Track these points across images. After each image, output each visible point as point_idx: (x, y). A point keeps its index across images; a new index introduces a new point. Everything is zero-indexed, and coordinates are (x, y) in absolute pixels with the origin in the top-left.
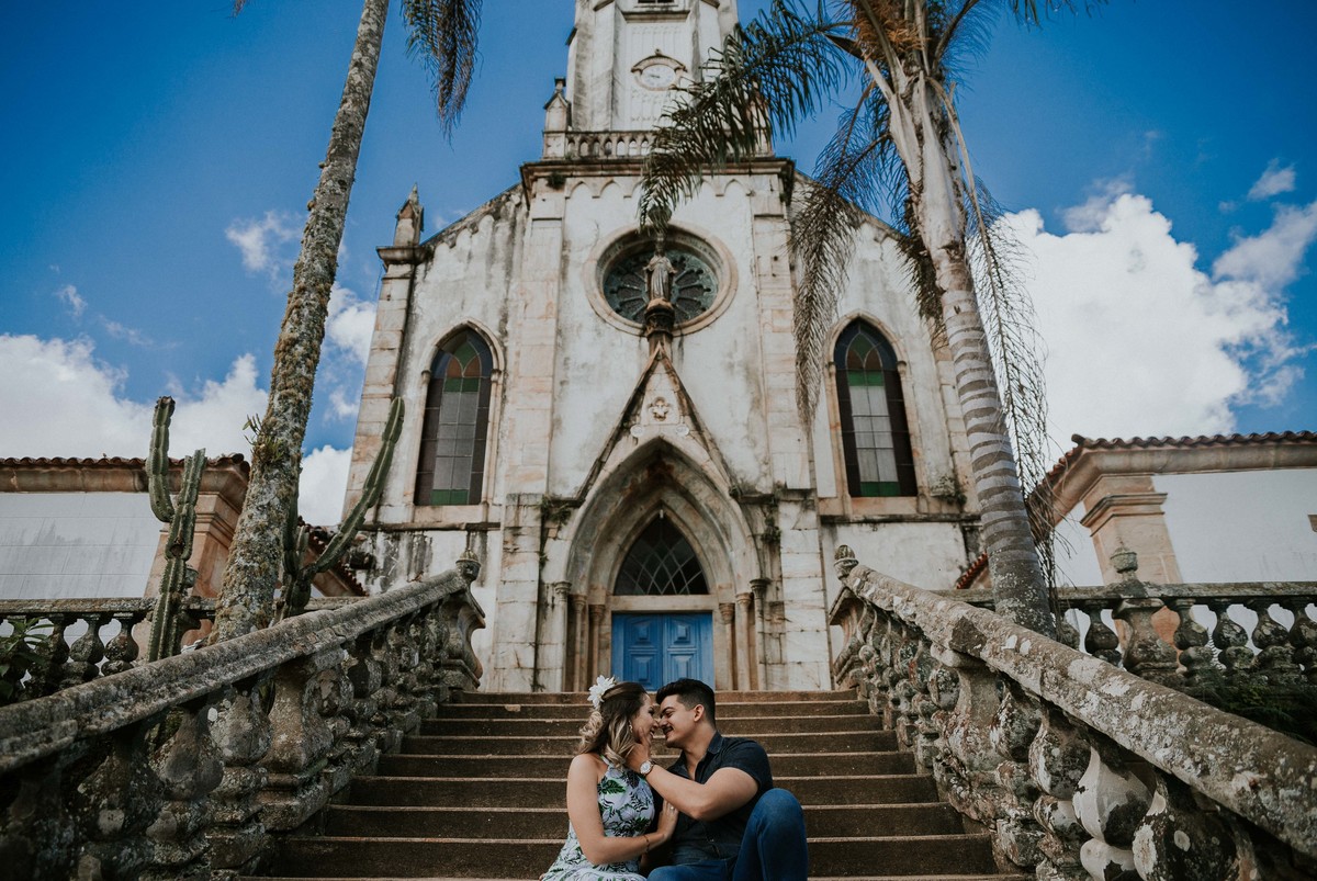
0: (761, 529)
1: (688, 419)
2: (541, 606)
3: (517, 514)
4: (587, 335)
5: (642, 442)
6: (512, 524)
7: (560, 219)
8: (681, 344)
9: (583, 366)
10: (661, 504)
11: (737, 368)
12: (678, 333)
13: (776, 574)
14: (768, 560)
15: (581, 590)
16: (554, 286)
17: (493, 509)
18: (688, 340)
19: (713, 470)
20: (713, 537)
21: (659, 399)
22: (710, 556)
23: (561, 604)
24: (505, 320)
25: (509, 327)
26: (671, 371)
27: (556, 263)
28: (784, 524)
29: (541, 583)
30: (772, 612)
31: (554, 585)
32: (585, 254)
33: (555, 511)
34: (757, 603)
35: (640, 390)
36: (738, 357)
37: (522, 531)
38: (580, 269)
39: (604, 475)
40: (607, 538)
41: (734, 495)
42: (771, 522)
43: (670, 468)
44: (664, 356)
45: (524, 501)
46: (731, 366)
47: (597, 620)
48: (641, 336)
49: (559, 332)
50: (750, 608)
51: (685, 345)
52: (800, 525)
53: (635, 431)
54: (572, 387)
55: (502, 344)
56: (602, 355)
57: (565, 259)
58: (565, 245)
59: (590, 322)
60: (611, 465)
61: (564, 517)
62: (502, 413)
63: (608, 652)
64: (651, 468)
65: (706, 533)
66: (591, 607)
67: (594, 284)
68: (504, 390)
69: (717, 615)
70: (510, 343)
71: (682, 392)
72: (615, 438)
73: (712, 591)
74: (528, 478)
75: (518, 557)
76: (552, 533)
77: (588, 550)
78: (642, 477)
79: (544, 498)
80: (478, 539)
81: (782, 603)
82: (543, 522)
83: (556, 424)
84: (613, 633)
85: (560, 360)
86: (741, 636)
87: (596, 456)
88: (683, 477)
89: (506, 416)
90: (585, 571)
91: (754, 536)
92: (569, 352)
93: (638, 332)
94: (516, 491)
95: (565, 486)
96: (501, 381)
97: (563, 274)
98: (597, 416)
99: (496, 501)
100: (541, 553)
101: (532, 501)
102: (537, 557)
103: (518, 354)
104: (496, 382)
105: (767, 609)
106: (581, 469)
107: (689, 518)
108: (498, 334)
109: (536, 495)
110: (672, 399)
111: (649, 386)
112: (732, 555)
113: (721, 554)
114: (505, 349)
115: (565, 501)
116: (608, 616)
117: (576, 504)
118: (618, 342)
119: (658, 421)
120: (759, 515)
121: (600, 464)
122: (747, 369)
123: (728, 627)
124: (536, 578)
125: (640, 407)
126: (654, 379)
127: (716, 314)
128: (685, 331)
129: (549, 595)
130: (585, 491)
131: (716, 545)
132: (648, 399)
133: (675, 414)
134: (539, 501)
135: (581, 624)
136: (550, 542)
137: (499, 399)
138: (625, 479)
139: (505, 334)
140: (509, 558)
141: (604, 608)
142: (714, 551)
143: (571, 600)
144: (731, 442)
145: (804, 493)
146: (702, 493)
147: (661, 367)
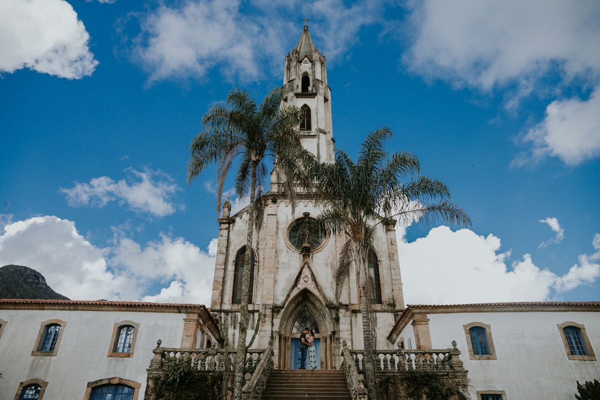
0: (334, 316)
1: (314, 282)
2: (272, 337)
3: (265, 311)
4: (284, 253)
5: (301, 289)
6: (264, 314)
7: (276, 215)
8: (312, 257)
9: (283, 263)
10: (306, 306)
11: (329, 265)
12: (311, 253)
13: (338, 329)
14: (336, 325)
15: (283, 333)
16: (274, 238)
17: (256, 306)
18: (314, 255)
19: (321, 298)
20: (321, 317)
21: (306, 276)
22: (320, 322)
23: (278, 337)
24: (258, 244)
25: (259, 247)
26: (309, 267)
27: (275, 230)
28: (341, 315)
29: (272, 331)
30: (337, 341)
31: (276, 332)
32: (284, 226)
33: (276, 310)
34: (333, 338)
35: (300, 273)
36: (329, 261)
37: (267, 316)
38: (282, 231)
39: (290, 299)
40: (290, 316)
41: (327, 306)
42: (337, 314)
43: (308, 296)
44: (307, 263)
45: (267, 307)
46: (327, 264)
47: (287, 341)
48: (300, 254)
49: (276, 252)
50: (331, 339)
51: (313, 257)
52: (345, 315)
53: (299, 286)
54: (280, 270)
55: (257, 252)
56: (289, 260)
57: (277, 227)
58: (277, 222)
59: (285, 249)
60: (292, 296)
61: (278, 312)
62: (258, 275)
63: (290, 350)
64: (303, 296)
65: (319, 315)
66: (285, 337)
67: (286, 237)
68: (258, 268)
69: (321, 340)
70: (261, 252)
71: (312, 274)
72: (293, 288)
73: (320, 332)
74: (268, 299)
75: (265, 324)
76: (275, 316)
77: (285, 321)
78: (300, 299)
79: (273, 306)
80: (252, 315)
81: (340, 338)
82: (273, 313)
83: (275, 282)
84: (291, 345)
85: (276, 261)
86: (328, 347)
87: (287, 293)
88: (312, 299)
89: (259, 276)
90: (284, 327)
91: (332, 318)
92: (279, 259)
93: (299, 253)
94: (265, 303)
95: (278, 301)
96: (257, 264)
97: (277, 233)
98: (287, 279)
99: (256, 303)
100: (272, 322)
101: (269, 307)
102: (271, 324)
103: (264, 259)
104: (256, 265)
105: (335, 340)
106: (282, 296)
107: (314, 311)
108: (256, 249)
109: (270, 305)
110: (310, 276)
111: (303, 272)
112: (326, 323)
113: (323, 322)
114: (258, 254)
115: (279, 307)
116: (290, 339)
117: (282, 308)
118: (293, 256)
119: (305, 283)
120: (334, 312)
121: (288, 296)
122: (332, 265)
123: (325, 343)
124: (271, 330)
125: (300, 278)
126: (304, 269)
127: (323, 247)
128: (314, 253)
129: (275, 334)
130: (284, 304)
131: (322, 319)
132: (302, 276)
133: (310, 281)
134: (271, 306)
135: (283, 342)
136: (274, 319)
137: (257, 271)
138: (295, 300)
139: (258, 249)
140: (263, 324)
141: (289, 337)
142: (321, 321)
143: (280, 336)
144: (326, 288)
145: (347, 306)
146: (318, 305)
147: (306, 266)
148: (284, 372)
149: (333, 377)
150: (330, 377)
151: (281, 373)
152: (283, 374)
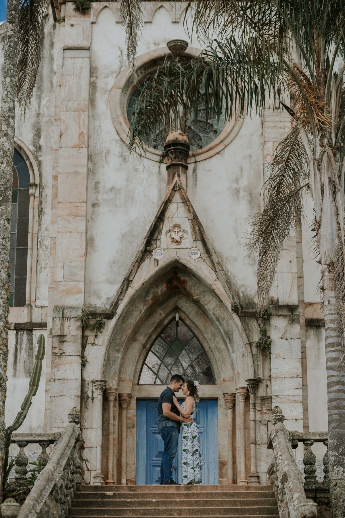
0: (256, 338)
1: (200, 244)
2: (83, 398)
3: (62, 325)
4: (114, 161)
5: (162, 264)
6: (59, 333)
7: (88, 49)
8: (195, 170)
9: (112, 189)
10: (176, 309)
11: (242, 193)
12: (192, 160)
13: (267, 374)
14: (260, 363)
15: (112, 384)
16: (84, 116)
17: (36, 311)
18: (201, 166)
19: (219, 287)
20: (219, 339)
21: (176, 226)
22: (216, 354)
23: (98, 397)
24: (38, 134)
25: (42, 142)
26: (186, 201)
27: (85, 94)
28: (274, 335)
29: (83, 380)
30: (262, 404)
31: (93, 382)
32: (111, 82)
33: (92, 322)
34: (252, 397)
35: (160, 218)
36: (244, 183)
37: (67, 338)
38: (106, 96)
39: (131, 292)
40: (133, 339)
41: (235, 310)
42: (264, 333)
43: (185, 282)
44: (180, 188)
45: (67, 313)
46: (237, 191)
47: (125, 406)
48: (161, 162)
49: (90, 158)
50: (247, 398)
51: (199, 172)
52: (288, 336)
53: (157, 254)
54: (103, 209)
55: (36, 158)
56: (127, 180)
57: (93, 86)
58: (93, 71)
59: (116, 148)
60: (137, 283)
61: (100, 326)
62: (39, 224)
63: (134, 431)
64: (169, 282)
65: (214, 335)
66: (120, 396)
67: (119, 112)
68: (40, 203)
69: (221, 402)
70: (46, 158)
71: (195, 220)
72: (140, 260)
73: (217, 382)
74: (69, 292)
75: (65, 360)
76: (90, 340)
77: (118, 351)
78: (162, 289)
79: (83, 311)
80: (25, 338)
81: (271, 397)
82: (83, 331)
83: (90, 242)
84: (137, 415)
85: (92, 185)
86: (239, 420)
87: (124, 273)
88: (195, 291)
89: (43, 227)
90: (115, 368)
91: (250, 344)
92: (99, 177)
93: (158, 158)
94: (60, 303)
95: (99, 297)
96: (37, 194)
97: (92, 101)
98: (124, 236)
99: (38, 303)
100: (82, 357)
101: (74, 314)
102: (79, 360)
103: (55, 178)
104: (34, 195)
105: (258, 402)
106: (111, 282)
107: (199, 322)
108: (32, 148)
109: (76, 309)
110: (187, 226)
111: (168, 214)
112: (234, 355)
113: (225, 352)
114: (40, 164)
115: (100, 315)
116: (134, 402)
117: (109, 316)
118: (140, 168)
119: (175, 246)
120: (255, 326)
121: (127, 282)
122: (251, 194)
123: (230, 412)
124: (79, 377)
125: (160, 233)
126: (172, 208)
127: (226, 142)
128: (198, 158)
129: (90, 389)
130: (116, 305)
131: (222, 346)
132: (166, 226)
133: (188, 240)
134: (79, 313)
135: (113, 410)
136: (88, 347)
137: (37, 211)
138: (148, 292)
139: (39, 148)
140: (57, 360)
141: (130, 396)
142: (219, 350)
143: (105, 393)
144: (235, 260)
145: (292, 309)
146: (211, 305)
147: (177, 197)
148: (110, 493)
149: (242, 503)
150: (234, 503)
151: (104, 496)
152: (109, 497)
